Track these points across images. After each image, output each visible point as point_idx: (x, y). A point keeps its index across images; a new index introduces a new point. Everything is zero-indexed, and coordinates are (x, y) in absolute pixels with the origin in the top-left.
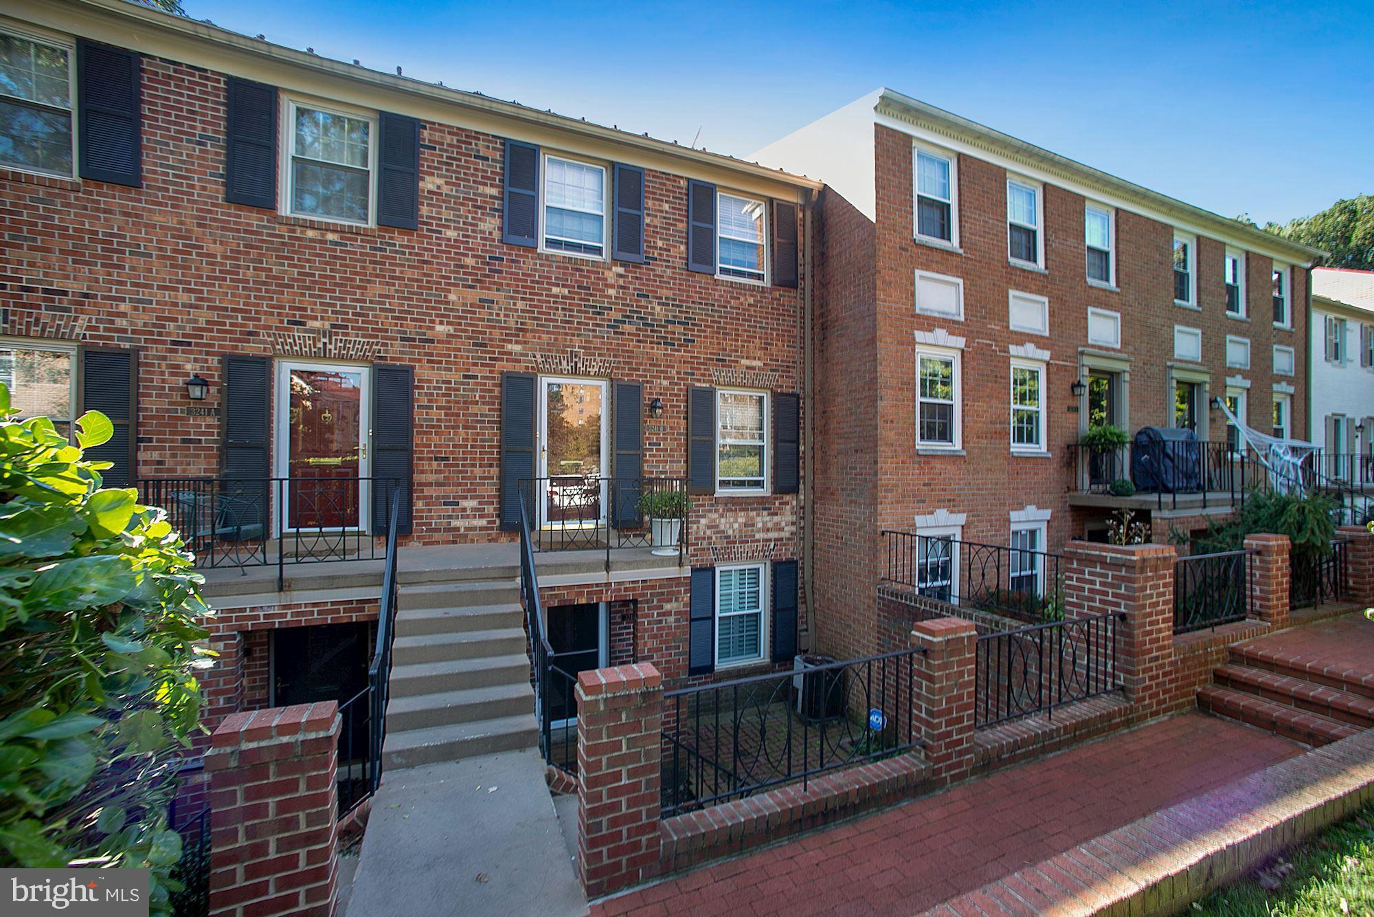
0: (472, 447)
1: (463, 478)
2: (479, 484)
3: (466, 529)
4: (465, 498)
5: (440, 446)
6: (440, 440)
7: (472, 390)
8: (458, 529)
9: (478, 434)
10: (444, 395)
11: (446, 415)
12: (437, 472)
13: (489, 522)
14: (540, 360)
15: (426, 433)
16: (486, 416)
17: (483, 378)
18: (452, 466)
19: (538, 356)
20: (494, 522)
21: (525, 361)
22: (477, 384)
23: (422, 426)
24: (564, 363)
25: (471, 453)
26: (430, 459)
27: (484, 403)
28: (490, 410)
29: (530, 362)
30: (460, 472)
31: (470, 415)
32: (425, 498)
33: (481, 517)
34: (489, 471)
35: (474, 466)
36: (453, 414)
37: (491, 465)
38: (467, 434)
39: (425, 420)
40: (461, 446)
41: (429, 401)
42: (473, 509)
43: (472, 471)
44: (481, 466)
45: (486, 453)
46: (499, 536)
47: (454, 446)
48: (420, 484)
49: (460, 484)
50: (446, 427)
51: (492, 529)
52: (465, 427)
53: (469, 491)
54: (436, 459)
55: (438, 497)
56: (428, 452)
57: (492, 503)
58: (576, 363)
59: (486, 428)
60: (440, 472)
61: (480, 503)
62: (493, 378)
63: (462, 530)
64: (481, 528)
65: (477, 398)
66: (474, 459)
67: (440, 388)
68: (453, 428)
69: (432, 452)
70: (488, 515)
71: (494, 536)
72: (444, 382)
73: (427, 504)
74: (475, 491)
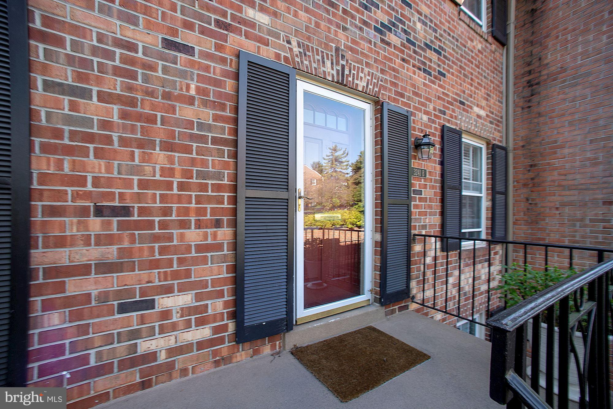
0: (182, 186)
1: (162, 251)
2: (195, 261)
3: (171, 352)
4: (168, 290)
5: (110, 182)
6: (109, 169)
7: (183, 74)
8: (153, 356)
9: (193, 162)
10: (117, 71)
11: (124, 115)
12: (100, 241)
13: (216, 330)
14: (296, 50)
15: (69, 151)
16: (209, 128)
17: (204, 55)
18: (137, 225)
19: (294, 44)
20: (224, 328)
21: (275, 46)
22: (192, 64)
23: (58, 134)
24: (328, 63)
25: (179, 199)
26: (84, 212)
27: (205, 104)
28: (216, 118)
29: (282, 48)
30: (156, 238)
31: (178, 123)
32: (69, 302)
33: (201, 322)
34: (215, 236)
35: (184, 225)
36: (140, 117)
37: (218, 224)
38: (171, 160)
39: (68, 120)
40: (156, 185)
41: (80, 77)
42: (186, 311)
43: (182, 237)
44: (199, 225)
45: (210, 200)
46: (233, 351)
47: (143, 184)
48: (50, 272)
49: (155, 264)
50: (123, 142)
51: (221, 341)
52: (168, 147)
53: (176, 275)
54: (99, 211)
55: (104, 297)
56: (76, 196)
57: (220, 294)
58: (343, 67)
59: (208, 152)
60: (109, 240)
61: (198, 298)
62: (223, 61)
63: (162, 357)
64: (201, 345)
65: (193, 92)
66: (186, 212)
67: (110, 55)
68: (141, 145)
69: (88, 195)
70: (214, 318)
71: (225, 353)
72: (118, 43)
73: (76, 316)
74: (188, 274)
